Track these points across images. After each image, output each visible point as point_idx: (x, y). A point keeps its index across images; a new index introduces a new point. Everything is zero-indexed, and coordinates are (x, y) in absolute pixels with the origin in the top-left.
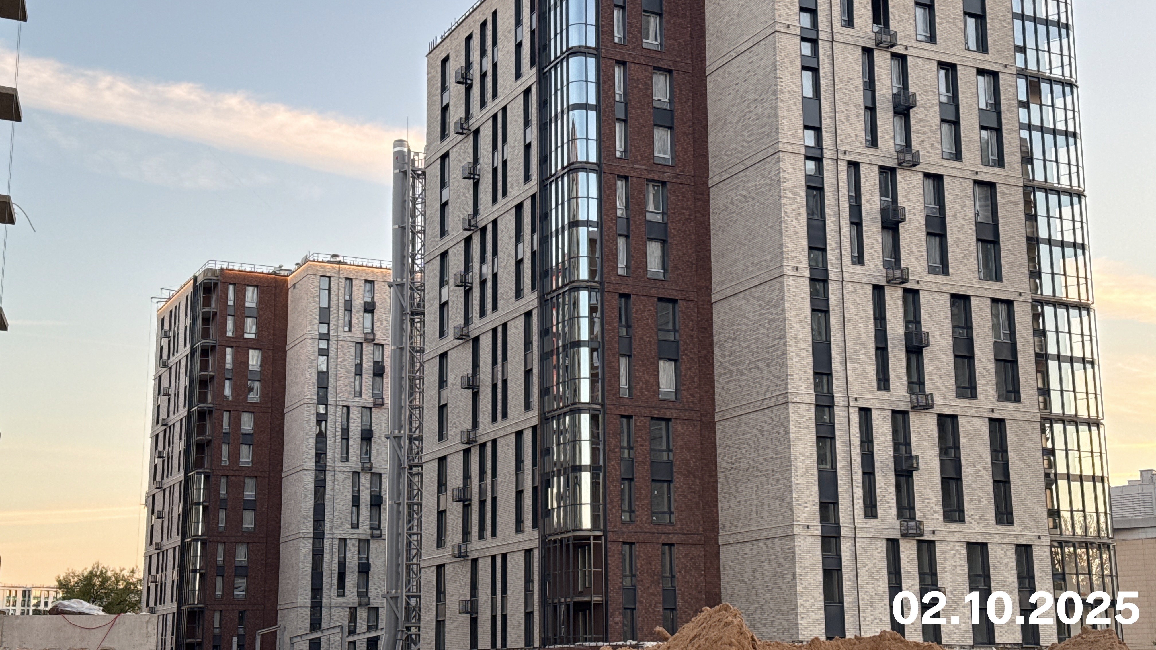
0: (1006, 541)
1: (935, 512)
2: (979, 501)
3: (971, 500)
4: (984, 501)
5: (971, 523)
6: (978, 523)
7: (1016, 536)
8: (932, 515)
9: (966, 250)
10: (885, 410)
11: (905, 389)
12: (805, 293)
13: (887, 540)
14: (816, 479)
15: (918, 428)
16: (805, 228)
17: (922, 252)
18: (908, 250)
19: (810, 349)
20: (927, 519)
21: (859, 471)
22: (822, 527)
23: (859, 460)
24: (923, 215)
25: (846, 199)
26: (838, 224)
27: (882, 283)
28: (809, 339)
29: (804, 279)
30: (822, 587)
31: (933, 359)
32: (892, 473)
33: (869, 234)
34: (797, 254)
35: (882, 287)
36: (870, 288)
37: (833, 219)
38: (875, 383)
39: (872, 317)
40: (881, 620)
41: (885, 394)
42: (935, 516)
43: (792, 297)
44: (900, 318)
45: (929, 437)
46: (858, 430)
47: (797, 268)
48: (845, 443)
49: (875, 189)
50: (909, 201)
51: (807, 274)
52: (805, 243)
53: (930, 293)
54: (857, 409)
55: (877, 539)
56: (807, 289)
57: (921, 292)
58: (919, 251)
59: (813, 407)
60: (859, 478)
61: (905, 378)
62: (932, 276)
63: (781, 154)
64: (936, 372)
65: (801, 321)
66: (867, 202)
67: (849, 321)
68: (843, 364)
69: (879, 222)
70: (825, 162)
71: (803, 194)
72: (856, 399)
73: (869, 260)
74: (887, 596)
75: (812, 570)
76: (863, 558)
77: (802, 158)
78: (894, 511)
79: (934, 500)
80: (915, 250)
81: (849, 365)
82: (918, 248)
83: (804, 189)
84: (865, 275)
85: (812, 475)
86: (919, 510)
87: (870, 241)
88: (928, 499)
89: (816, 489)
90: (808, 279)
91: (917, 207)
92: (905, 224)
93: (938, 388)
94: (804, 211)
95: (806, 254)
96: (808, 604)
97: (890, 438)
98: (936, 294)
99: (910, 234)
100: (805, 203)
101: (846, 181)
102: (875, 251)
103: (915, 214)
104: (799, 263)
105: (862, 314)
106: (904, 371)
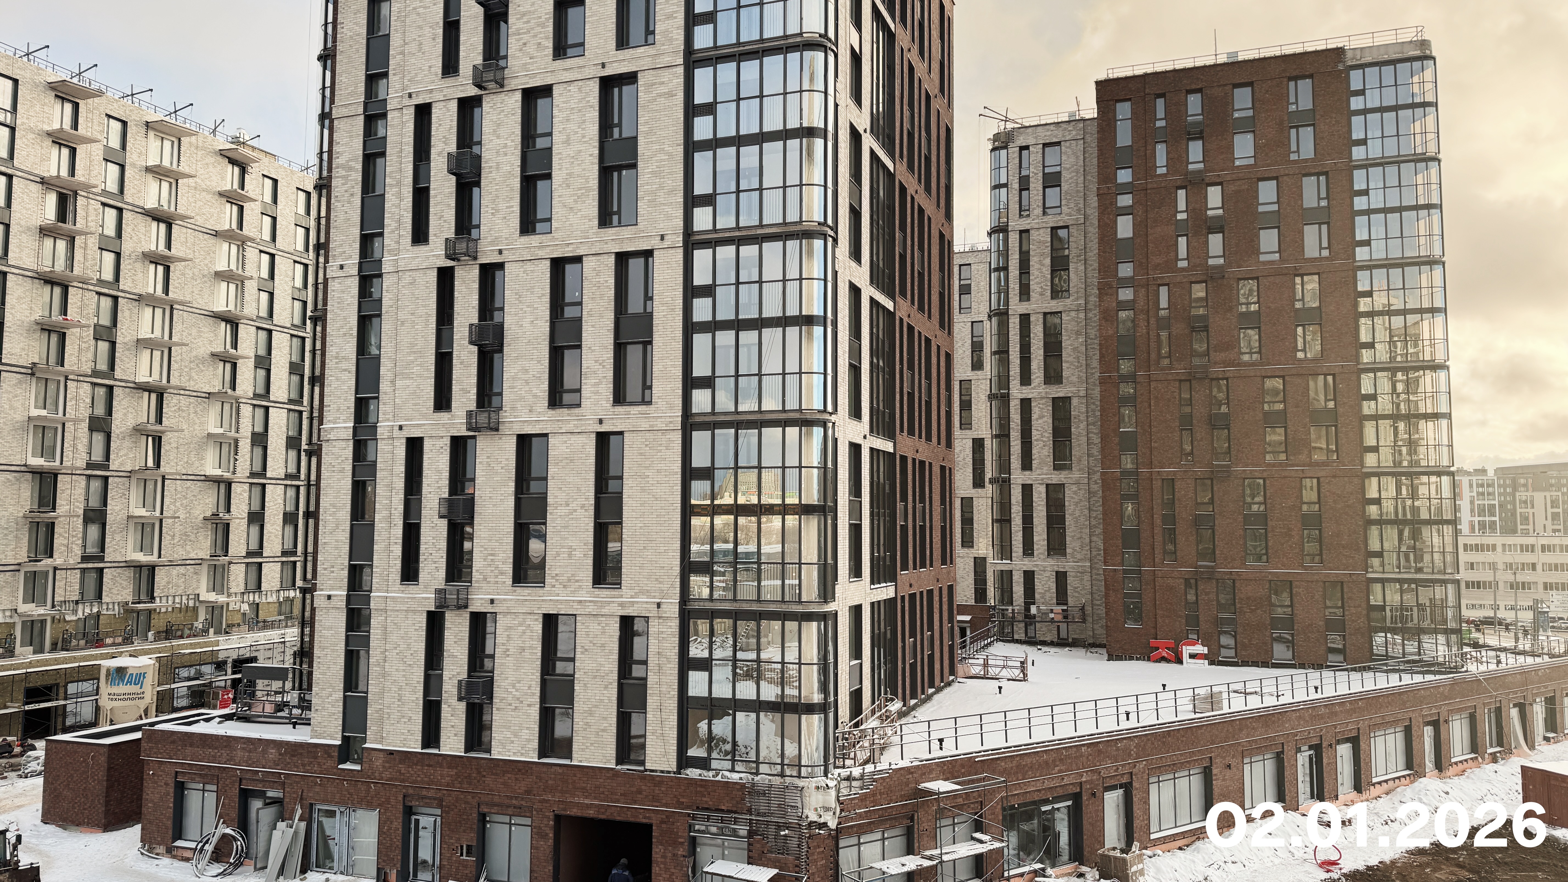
0: (605, 611)
1: (502, 574)
2: (570, 555)
3: (558, 554)
4: (578, 554)
5: (554, 586)
6: (565, 587)
7: (622, 605)
8: (496, 577)
9: (580, 189)
10: (442, 437)
11: (473, 406)
12: (352, 297)
13: (429, 613)
14: (348, 535)
15: (488, 457)
16: (359, 211)
17: (512, 207)
18: (493, 209)
19: (354, 369)
20: (489, 582)
21: (400, 523)
22: (348, 597)
23: (401, 508)
24: (518, 152)
25: (411, 158)
26: (399, 196)
27: (450, 263)
28: (353, 356)
29: (352, 279)
30: (342, 672)
31: (517, 358)
32: (444, 523)
33: (439, 198)
34: (346, 248)
35: (452, 269)
36: (434, 273)
37: (395, 190)
38: (431, 403)
39: (435, 312)
40: (410, 719)
41: (444, 416)
42: (501, 578)
43: (336, 305)
44: (473, 307)
45: (502, 468)
46: (403, 469)
47: (342, 267)
48: (388, 486)
49: (451, 134)
50: (498, 137)
51: (355, 271)
52: (356, 232)
53: (521, 264)
54: (404, 441)
55: (414, 612)
56: (355, 291)
57: (506, 265)
58: (507, 207)
59: (351, 443)
60: (398, 532)
61: (474, 391)
62: (526, 239)
63: (336, 122)
64: (520, 375)
65: (345, 335)
66: (439, 154)
67: (403, 323)
68: (393, 382)
69: (454, 178)
70: (389, 116)
71: (359, 166)
72: (401, 428)
73: (435, 235)
74: (421, 688)
75: (333, 651)
76: (394, 638)
77: (361, 120)
78: (442, 574)
79: (502, 556)
80: (502, 206)
81: (399, 383)
82: (508, 202)
83: (361, 159)
84: (428, 258)
85: (343, 530)
86: (477, 571)
87: (439, 208)
88: (492, 555)
89: (346, 548)
90: (357, 278)
91: (509, 143)
92: (491, 172)
93: (522, 399)
94: (358, 190)
95: (357, 245)
96: (324, 694)
97: (446, 474)
98: (529, 263)
99: (497, 184)
100: (360, 179)
101: (412, 134)
102: (445, 221)
103: (506, 155)
104: (347, 259)
105: (421, 311)
106: (474, 380)
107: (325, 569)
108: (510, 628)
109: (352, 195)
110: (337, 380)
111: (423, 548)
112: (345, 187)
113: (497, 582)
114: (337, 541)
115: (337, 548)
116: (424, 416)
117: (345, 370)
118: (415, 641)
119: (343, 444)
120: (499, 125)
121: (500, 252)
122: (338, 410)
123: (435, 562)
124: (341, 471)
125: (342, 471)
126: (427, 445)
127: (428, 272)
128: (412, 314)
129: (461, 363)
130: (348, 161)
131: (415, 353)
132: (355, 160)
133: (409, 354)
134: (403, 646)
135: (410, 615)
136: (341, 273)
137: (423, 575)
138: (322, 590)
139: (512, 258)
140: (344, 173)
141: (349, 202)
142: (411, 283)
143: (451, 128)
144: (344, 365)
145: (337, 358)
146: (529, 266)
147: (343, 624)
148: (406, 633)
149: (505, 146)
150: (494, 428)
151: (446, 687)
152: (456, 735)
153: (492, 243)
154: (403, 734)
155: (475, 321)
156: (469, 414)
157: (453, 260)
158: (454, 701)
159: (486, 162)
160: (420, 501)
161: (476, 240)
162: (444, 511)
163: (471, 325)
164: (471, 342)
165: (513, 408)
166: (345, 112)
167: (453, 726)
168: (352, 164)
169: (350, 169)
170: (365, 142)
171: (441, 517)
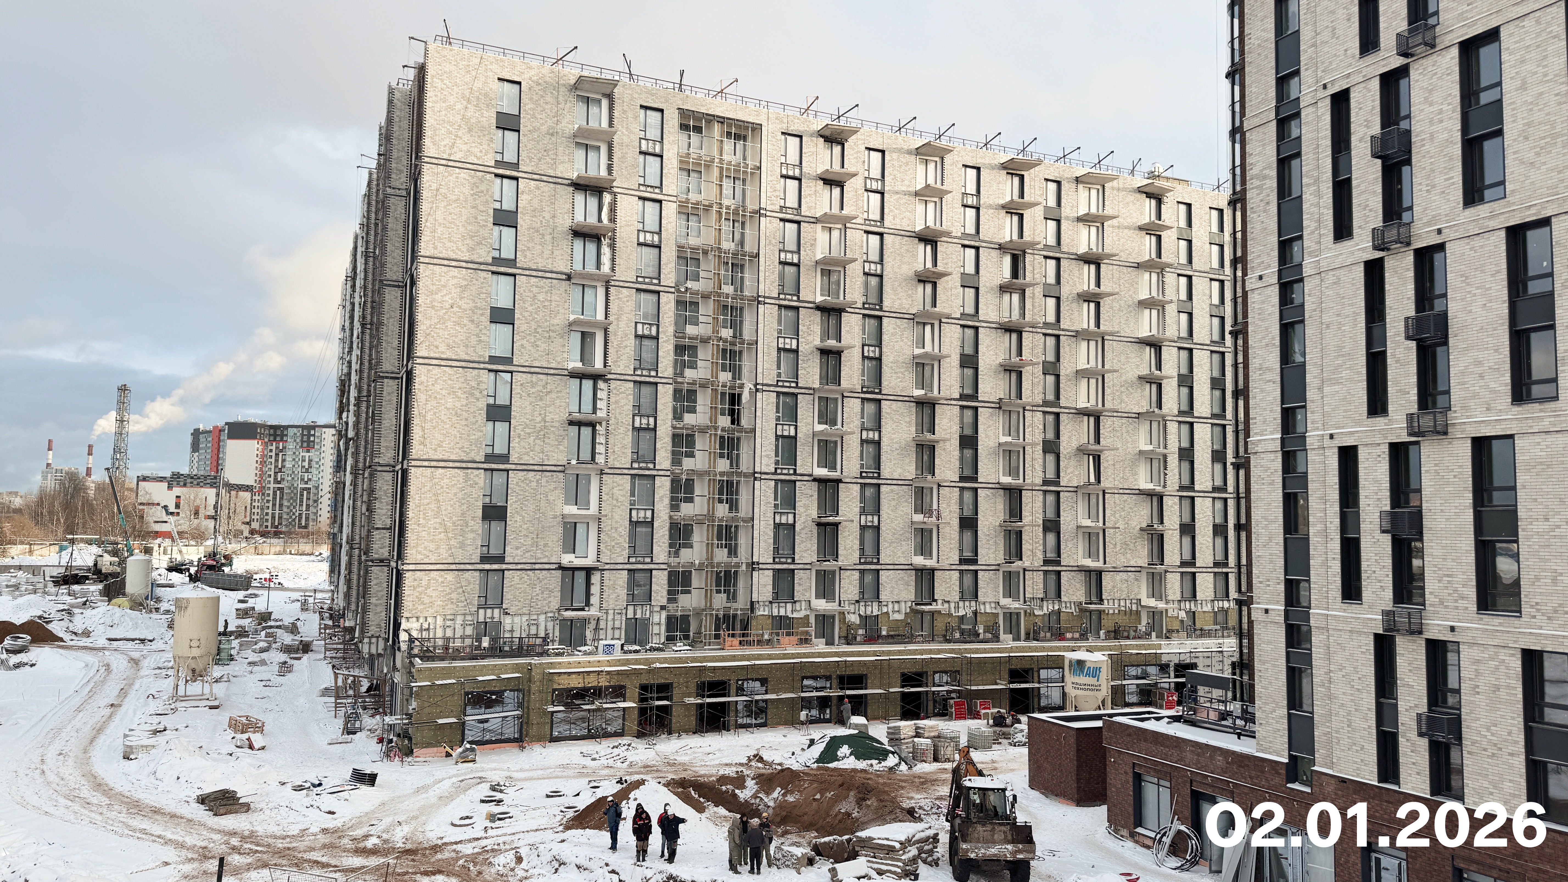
1: (1463, 598)
3: (1538, 578)
5: (1534, 617)
6: (1550, 618)
8: (1457, 601)
10: (1379, 444)
11: (1414, 408)
12: (1273, 306)
13: (1376, 636)
14: (1282, 549)
15: (1436, 465)
16: (1276, 219)
17: (1452, 178)
18: (1427, 185)
19: (1278, 379)
20: (1447, 607)
21: (1337, 538)
22: (1286, 612)
23: (1337, 521)
24: (1457, 115)
25: (1329, 152)
26: (1319, 194)
27: (1378, 254)
28: (1277, 366)
29: (1272, 288)
30: (1285, 689)
31: (1466, 349)
32: (1388, 538)
33: (1362, 187)
34: (1265, 258)
35: (1381, 260)
36: (1361, 268)
37: (1313, 188)
38: (1364, 408)
39: (1363, 311)
40: (1362, 748)
41: (1380, 422)
42: (1461, 603)
43: (1257, 316)
44: (1409, 299)
45: (1455, 476)
46: (1336, 480)
47: (1261, 278)
48: (1321, 498)
49: (1373, 115)
50: (1431, 104)
51: (1275, 279)
52: (1274, 240)
53: (1466, 240)
54: (1336, 450)
55: (1360, 633)
56: (1276, 300)
57: (1448, 245)
58: (1446, 180)
59: (1280, 455)
60: (1335, 545)
61: (1415, 391)
62: (1471, 211)
63: (1247, 134)
64: (1472, 368)
65: (1267, 345)
66: (1361, 140)
67: (1328, 327)
68: (1321, 389)
69: (1379, 162)
70: (1303, 114)
71: (1273, 173)
72: (1332, 436)
73: (1360, 227)
74: (1372, 715)
75: (1274, 666)
76: (1339, 658)
77: (1273, 125)
78: (1389, 594)
79: (1461, 577)
80: (1439, 180)
81: (1327, 389)
82: (1446, 174)
83: (1275, 165)
84: (1352, 253)
85: (1277, 544)
86: (1431, 593)
87: (1363, 197)
88: (1448, 576)
89: (1281, 562)
90: (1277, 286)
91: (1445, 107)
92: (1423, 145)
93: (1475, 395)
94: (1274, 197)
95: (1275, 253)
96: (1268, 708)
97: (1386, 484)
98: (1476, 238)
99: (1431, 157)
100: (1275, 185)
101: (1329, 127)
102: (1371, 210)
103: (1441, 121)
104: (1266, 269)
105: (1348, 311)
106: (1414, 379)
107: (1261, 582)
108: (1478, 662)
109: (1268, 203)
110: (1262, 391)
111: (1364, 565)
112: (1261, 197)
113: (1457, 608)
114: (1271, 554)
115: (1271, 562)
116: (1358, 423)
117: (1269, 381)
118: (1363, 665)
119: (1272, 456)
120: (1431, 91)
121: (1439, 231)
122: (1264, 422)
123: (1380, 581)
124: (1270, 484)
125: (1272, 483)
126: (1362, 454)
127: (1354, 267)
128: (1338, 315)
129: (1397, 362)
130: (1261, 171)
131: (1343, 356)
132: (1269, 167)
133: (1336, 358)
134: (1349, 669)
135: (1355, 636)
136: (1260, 284)
137: (1366, 594)
138: (1259, 603)
139: (1453, 236)
140: (1258, 183)
141: (1265, 211)
142: (1335, 283)
143: (1373, 108)
144: (1268, 376)
145: (1260, 369)
146: (1477, 242)
147: (1283, 639)
148: (1351, 655)
149: (1441, 112)
150: (1442, 431)
151: (1402, 719)
152: (1418, 774)
153: (1429, 224)
154: (1356, 763)
155: (1412, 313)
156: (1410, 417)
157: (1382, 250)
158: (1413, 735)
159: (1417, 136)
160: (1358, 514)
161: (1409, 224)
162: (1387, 526)
163: (1407, 319)
164: (1408, 338)
165: (1465, 408)
166: (1256, 121)
167: (1414, 764)
168: (1267, 172)
169: (1265, 177)
170: (1278, 147)
171: (1383, 532)
